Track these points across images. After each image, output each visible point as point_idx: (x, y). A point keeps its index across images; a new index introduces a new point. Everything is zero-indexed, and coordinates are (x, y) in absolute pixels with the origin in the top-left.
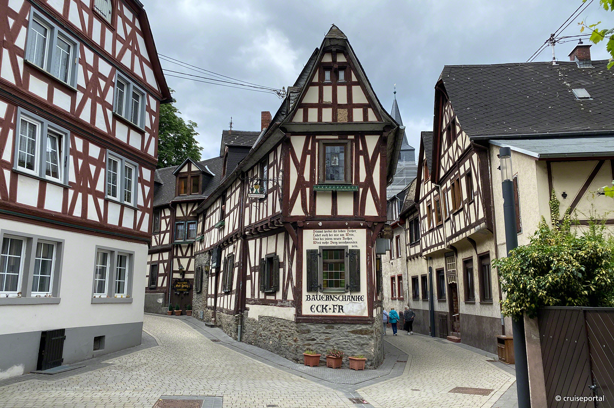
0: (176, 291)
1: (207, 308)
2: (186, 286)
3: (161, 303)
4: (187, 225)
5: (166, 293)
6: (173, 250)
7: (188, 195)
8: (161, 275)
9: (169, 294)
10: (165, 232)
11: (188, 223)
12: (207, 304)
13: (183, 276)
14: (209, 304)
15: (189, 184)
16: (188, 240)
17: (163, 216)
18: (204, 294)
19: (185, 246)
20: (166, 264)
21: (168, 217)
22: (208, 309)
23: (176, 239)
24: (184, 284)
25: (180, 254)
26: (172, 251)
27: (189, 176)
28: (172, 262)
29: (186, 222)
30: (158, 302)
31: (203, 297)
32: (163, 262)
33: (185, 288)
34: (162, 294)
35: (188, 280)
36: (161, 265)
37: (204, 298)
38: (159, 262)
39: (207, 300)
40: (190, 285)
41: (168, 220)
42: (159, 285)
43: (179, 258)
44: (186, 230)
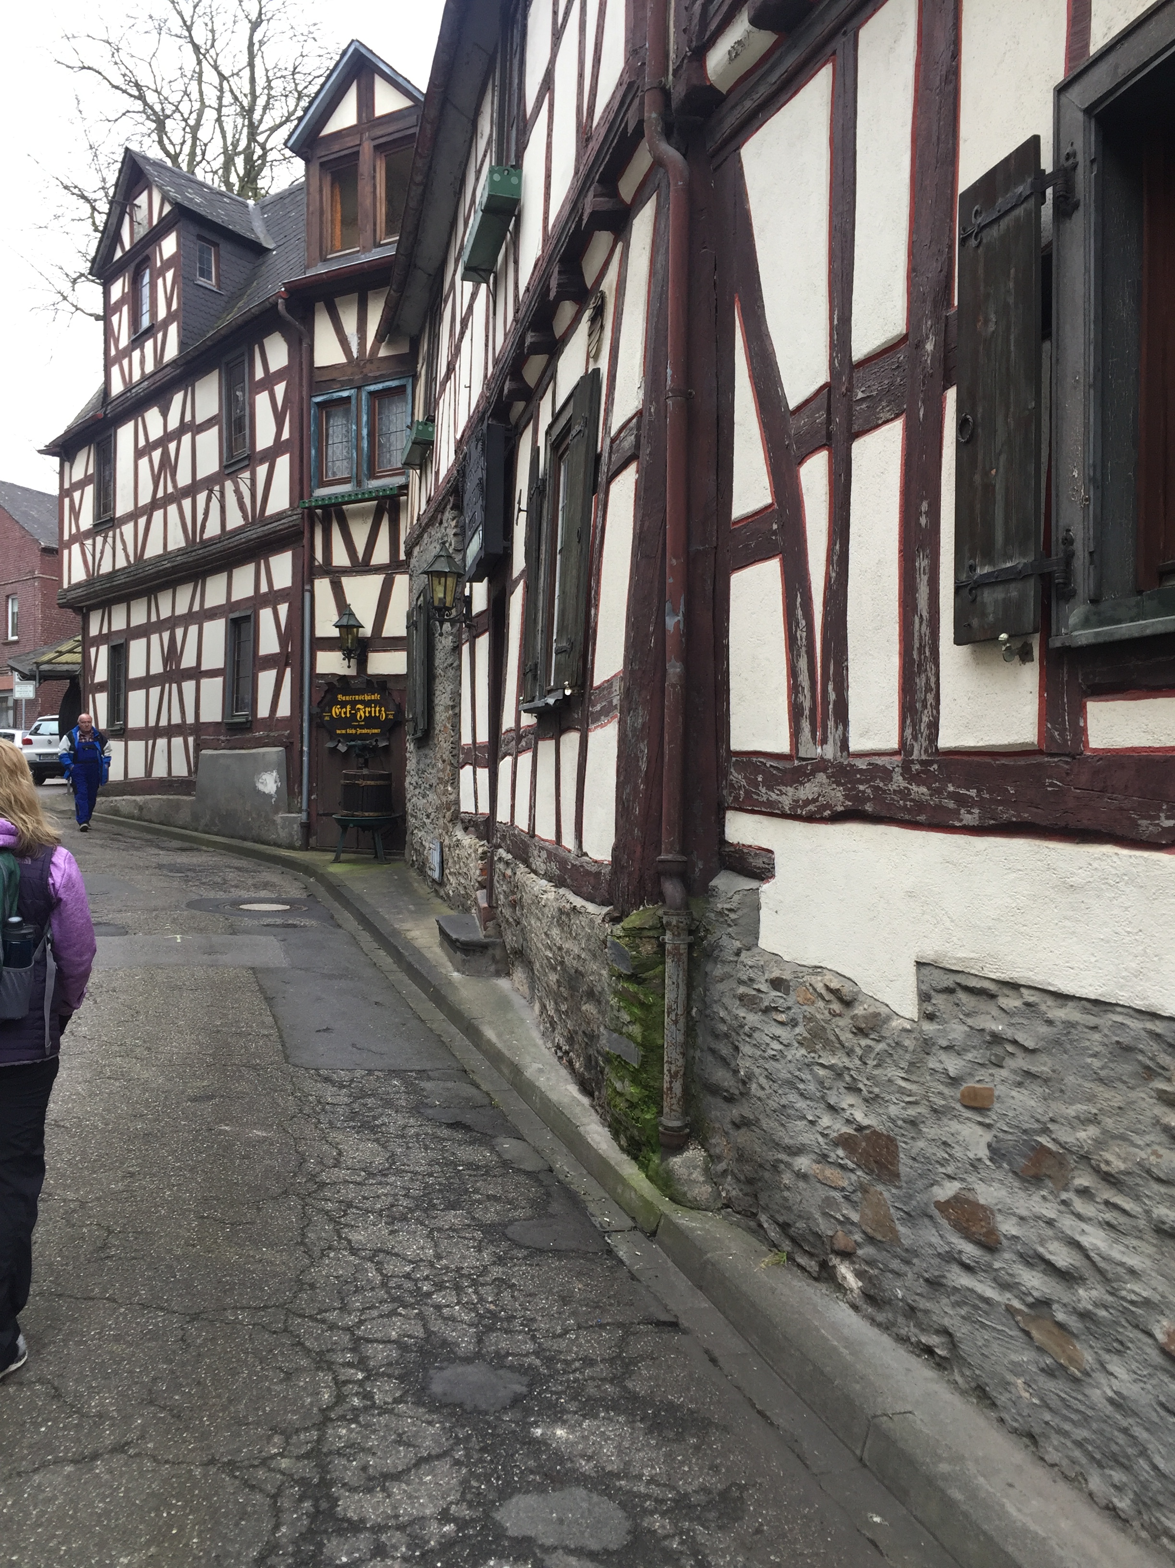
0: (333, 736)
1: (459, 826)
2: (375, 711)
3: (270, 796)
4: (364, 408)
5: (289, 747)
6: (307, 535)
7: (365, 249)
8: (269, 662)
9: (302, 751)
10: (270, 456)
11: (371, 393)
12: (457, 802)
13: (362, 663)
14: (467, 806)
15: (368, 189)
16: (374, 484)
17: (259, 374)
18: (443, 743)
19: (360, 514)
20: (283, 609)
21: (280, 375)
22: (466, 829)
23: (323, 484)
24: (367, 704)
25: (340, 558)
26: (305, 541)
27: (367, 149)
28: (307, 595)
29: (359, 388)
30: (261, 787)
31: (440, 765)
32: (272, 598)
33: (371, 721)
34: (274, 752)
35: (383, 683)
36: (266, 615)
37: (443, 770)
38: (259, 600)
39: (455, 781)
40: (391, 706)
41: (280, 389)
42: (263, 711)
43: (335, 575)
44: (365, 432)
